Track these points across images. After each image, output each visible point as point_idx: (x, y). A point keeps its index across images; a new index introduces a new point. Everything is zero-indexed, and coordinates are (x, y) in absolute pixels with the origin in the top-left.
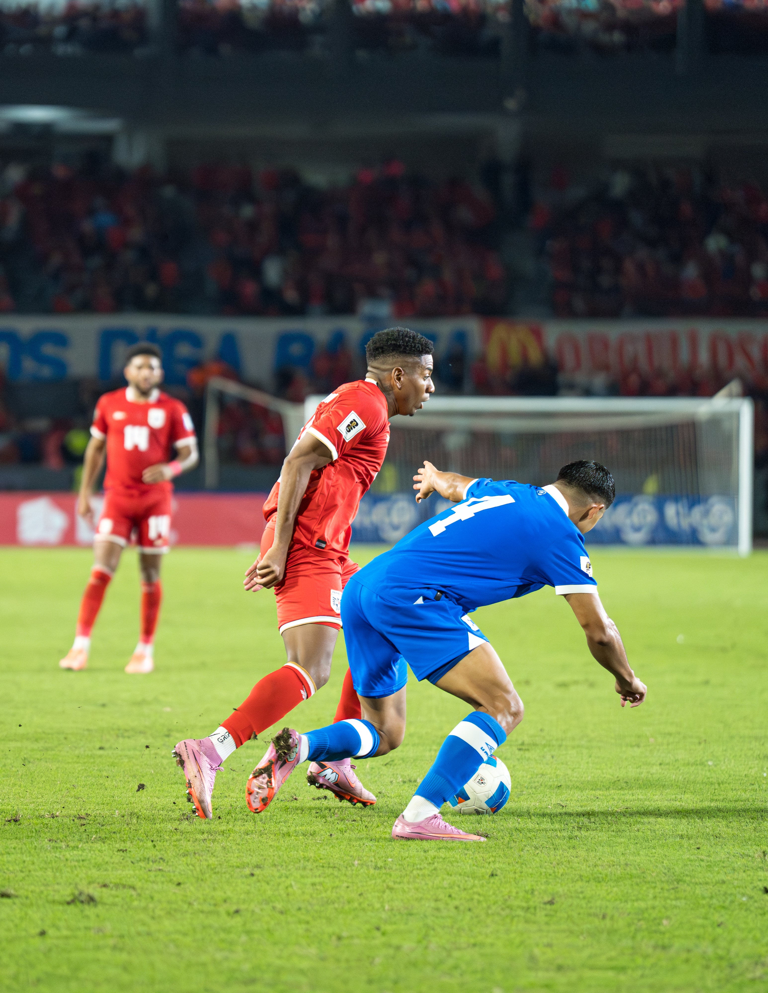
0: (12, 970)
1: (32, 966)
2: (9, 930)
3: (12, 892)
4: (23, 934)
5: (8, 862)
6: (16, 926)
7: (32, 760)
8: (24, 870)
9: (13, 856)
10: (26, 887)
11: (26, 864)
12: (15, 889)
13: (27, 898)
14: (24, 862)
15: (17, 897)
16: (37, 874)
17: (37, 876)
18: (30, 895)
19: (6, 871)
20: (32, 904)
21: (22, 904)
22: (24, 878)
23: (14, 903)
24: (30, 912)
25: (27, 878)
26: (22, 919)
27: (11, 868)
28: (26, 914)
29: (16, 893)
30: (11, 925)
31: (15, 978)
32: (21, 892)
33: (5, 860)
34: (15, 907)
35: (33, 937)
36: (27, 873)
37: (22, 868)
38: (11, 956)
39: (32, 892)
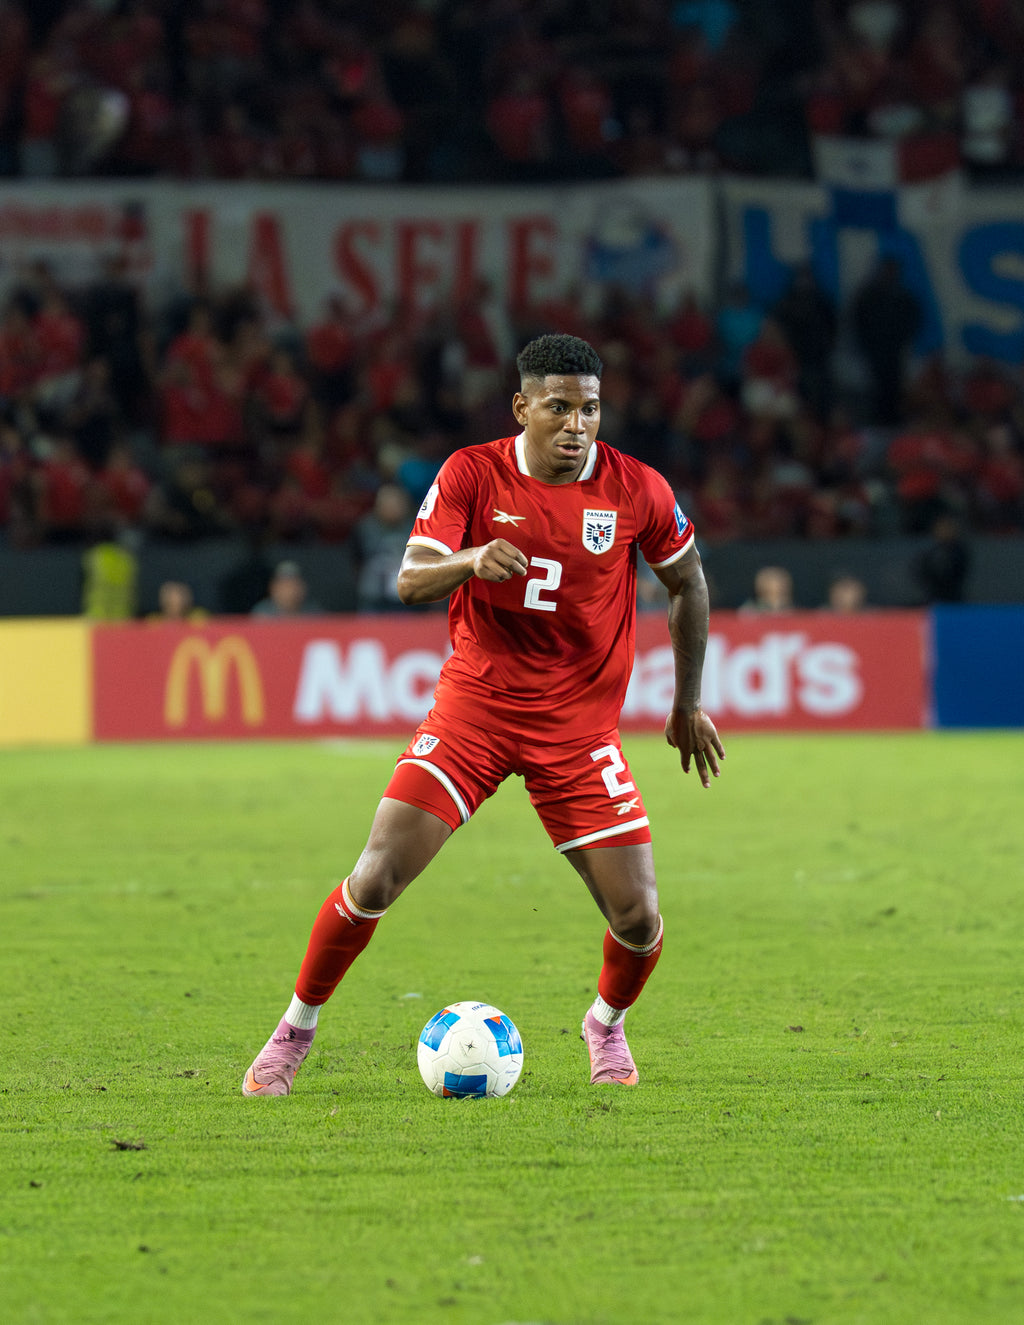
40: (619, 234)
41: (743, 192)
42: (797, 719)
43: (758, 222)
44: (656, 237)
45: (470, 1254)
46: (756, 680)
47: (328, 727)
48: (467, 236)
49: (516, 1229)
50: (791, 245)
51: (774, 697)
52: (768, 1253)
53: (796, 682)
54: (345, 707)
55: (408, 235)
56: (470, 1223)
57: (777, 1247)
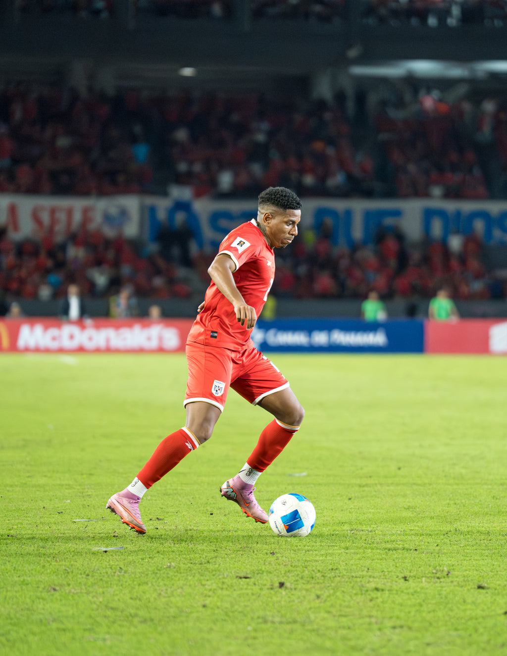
0: (485, 638)
1: (499, 634)
2: (483, 610)
3: (486, 585)
4: (493, 613)
5: (483, 565)
6: (488, 608)
7: (498, 497)
8: (493, 570)
9: (486, 561)
10: (495, 582)
11: (495, 567)
12: (488, 584)
13: (496, 589)
14: (494, 565)
15: (488, 588)
16: (502, 573)
17: (502, 575)
18: (498, 588)
19: (481, 571)
20: (498, 594)
21: (492, 593)
22: (493, 576)
23: (487, 593)
24: (498, 599)
25: (495, 576)
26: (492, 603)
27: (484, 569)
28: (495, 600)
29: (488, 586)
30: (485, 608)
31: (488, 642)
32: (491, 585)
33: (481, 564)
34: (487, 595)
35: (499, 615)
36: (496, 573)
37: (492, 569)
38: (485, 628)
39: (499, 585)
40: (113, 211)
41: (150, 201)
42: (161, 350)
43: (153, 210)
44: (124, 213)
45: (67, 499)
46: (149, 339)
47: (27, 350)
48: (70, 212)
49: (80, 493)
50: (162, 215)
51: (154, 344)
52: (151, 500)
53: (161, 339)
54: (32, 344)
55: (53, 211)
56: (67, 491)
57: (154, 498)
